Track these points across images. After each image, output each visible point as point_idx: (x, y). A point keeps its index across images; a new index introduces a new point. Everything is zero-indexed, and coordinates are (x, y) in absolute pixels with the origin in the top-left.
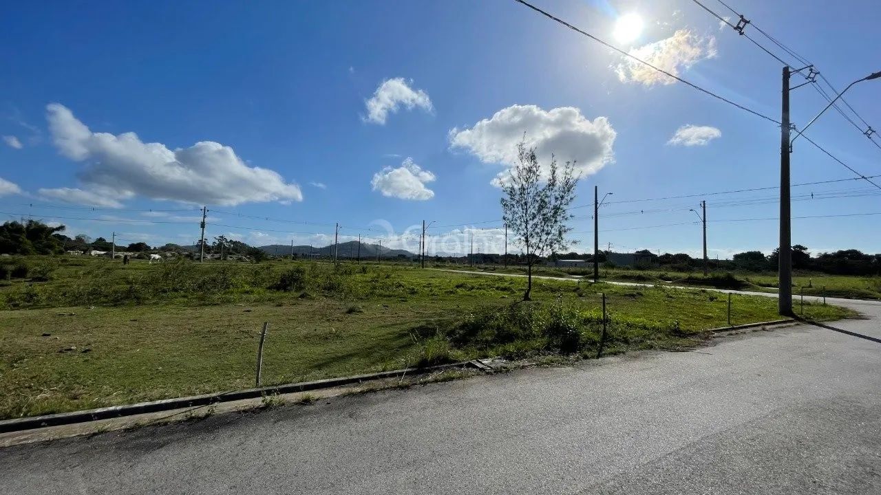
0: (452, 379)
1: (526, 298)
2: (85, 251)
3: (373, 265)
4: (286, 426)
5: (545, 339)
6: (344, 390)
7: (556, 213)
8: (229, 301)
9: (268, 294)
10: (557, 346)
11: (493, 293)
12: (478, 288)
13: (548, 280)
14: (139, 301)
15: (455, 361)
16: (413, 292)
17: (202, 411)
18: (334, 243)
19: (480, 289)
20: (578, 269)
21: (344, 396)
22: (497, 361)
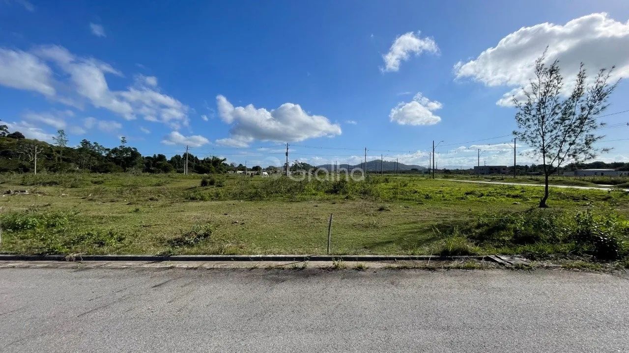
0: (473, 268)
1: (543, 204)
2: (235, 171)
3: (392, 177)
4: (350, 283)
5: (573, 244)
6: (385, 264)
7: (582, 123)
8: (305, 200)
9: (326, 196)
10: (589, 253)
11: (503, 199)
12: (488, 195)
13: (567, 189)
14: (261, 198)
15: (474, 254)
16: (427, 197)
17: (300, 264)
18: (364, 162)
19: (490, 196)
20: (606, 178)
21: (386, 269)
22: (516, 258)
